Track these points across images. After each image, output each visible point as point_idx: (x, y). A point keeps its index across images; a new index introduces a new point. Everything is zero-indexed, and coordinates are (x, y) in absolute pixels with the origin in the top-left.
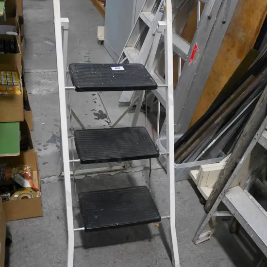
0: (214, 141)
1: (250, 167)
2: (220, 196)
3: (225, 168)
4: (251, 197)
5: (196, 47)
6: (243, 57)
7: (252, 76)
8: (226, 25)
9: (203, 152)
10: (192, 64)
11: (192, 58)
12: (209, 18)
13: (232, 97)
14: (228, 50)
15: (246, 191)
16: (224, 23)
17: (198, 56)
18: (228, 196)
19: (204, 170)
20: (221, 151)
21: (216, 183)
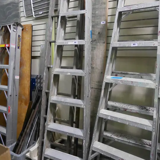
0: (30, 138)
1: (48, 140)
2: (43, 155)
3: (39, 146)
4: (53, 149)
5: (9, 107)
6: (28, 105)
7: (33, 110)
8: (18, 96)
9: (28, 145)
10: (10, 114)
11: (9, 112)
12: (11, 96)
13: (30, 119)
14: (21, 104)
15: (50, 148)
16: (16, 95)
17: (11, 110)
18: (46, 153)
19: (31, 151)
20: (33, 141)
21: (38, 153)
